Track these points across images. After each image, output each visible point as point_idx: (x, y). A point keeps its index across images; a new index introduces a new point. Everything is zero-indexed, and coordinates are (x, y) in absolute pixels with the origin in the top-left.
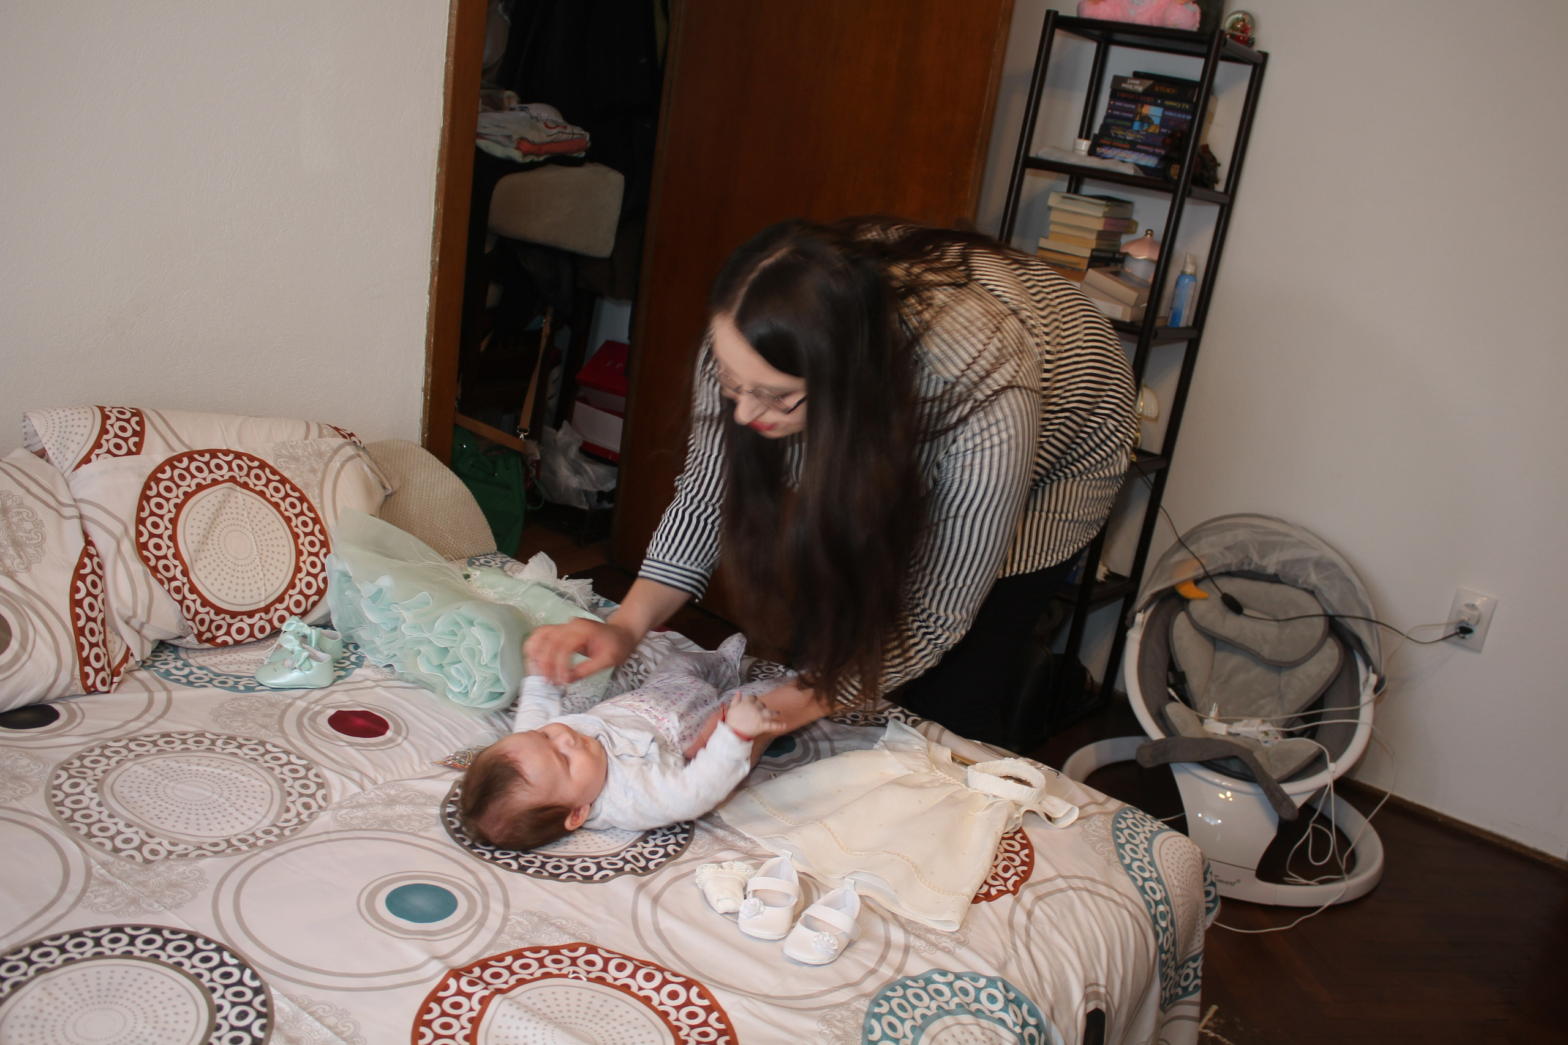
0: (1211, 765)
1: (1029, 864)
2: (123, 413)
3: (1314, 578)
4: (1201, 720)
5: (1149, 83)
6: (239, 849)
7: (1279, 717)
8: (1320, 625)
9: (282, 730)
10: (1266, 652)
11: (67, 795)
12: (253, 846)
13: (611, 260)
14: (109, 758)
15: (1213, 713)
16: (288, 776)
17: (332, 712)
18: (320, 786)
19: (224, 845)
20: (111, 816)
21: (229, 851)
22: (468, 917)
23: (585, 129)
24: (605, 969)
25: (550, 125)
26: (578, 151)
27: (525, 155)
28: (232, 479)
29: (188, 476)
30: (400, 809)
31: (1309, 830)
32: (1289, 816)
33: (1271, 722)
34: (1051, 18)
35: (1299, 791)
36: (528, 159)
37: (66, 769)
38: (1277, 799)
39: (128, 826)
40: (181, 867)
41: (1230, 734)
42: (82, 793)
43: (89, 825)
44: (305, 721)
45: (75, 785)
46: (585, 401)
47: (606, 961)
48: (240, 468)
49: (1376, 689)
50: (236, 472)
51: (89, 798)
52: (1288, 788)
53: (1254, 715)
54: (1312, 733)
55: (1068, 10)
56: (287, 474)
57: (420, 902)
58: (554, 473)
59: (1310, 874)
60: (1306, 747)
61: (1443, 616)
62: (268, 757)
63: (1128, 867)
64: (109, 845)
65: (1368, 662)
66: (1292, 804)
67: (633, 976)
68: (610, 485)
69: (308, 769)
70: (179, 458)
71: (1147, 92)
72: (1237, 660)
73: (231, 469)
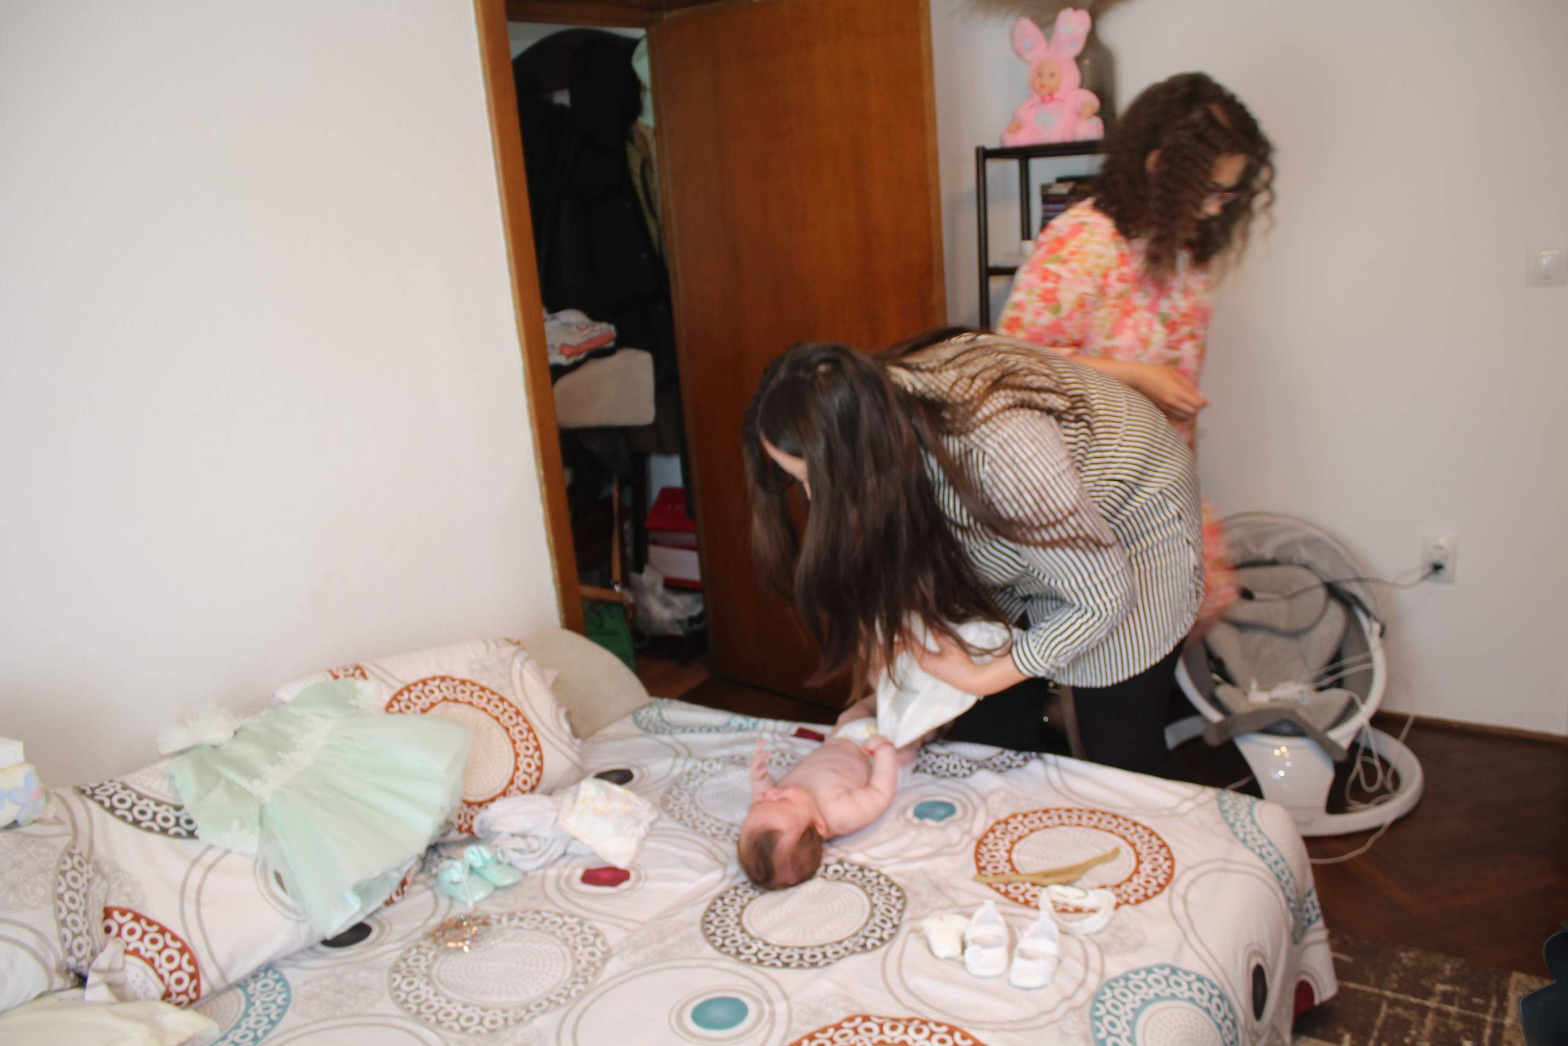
0: (1268, 731)
1: (1170, 858)
2: (346, 670)
3: (1305, 554)
4: (1245, 694)
5: (1070, 185)
6: (558, 1003)
7: (1309, 675)
8: (1321, 593)
9: (548, 898)
10: (1282, 624)
11: (408, 993)
12: (568, 997)
13: (655, 426)
14: (426, 955)
15: (1254, 685)
16: (569, 934)
17: (579, 873)
18: (596, 935)
19: (546, 1004)
20: (449, 1002)
21: (552, 1006)
22: (761, 1014)
23: (610, 322)
24: (882, 1032)
25: (583, 327)
26: (609, 341)
27: (568, 357)
28: (445, 699)
29: (412, 706)
30: (670, 941)
31: (1358, 766)
32: (1341, 757)
33: (1305, 682)
34: (981, 153)
35: (1342, 736)
36: (571, 360)
37: (398, 972)
38: (1327, 747)
39: (465, 1006)
40: (523, 1032)
41: (1273, 700)
42: (418, 988)
43: (436, 1014)
44: (563, 885)
45: (410, 984)
46: (656, 543)
47: (881, 1026)
48: (448, 689)
49: (1382, 634)
50: (446, 693)
51: (426, 991)
52: (1335, 735)
53: (1286, 679)
54: (1339, 684)
55: (992, 144)
56: (484, 683)
57: (718, 1012)
58: (647, 610)
59: (1367, 799)
60: (1338, 697)
61: (1416, 561)
62: (547, 923)
63: (1244, 841)
64: (457, 1027)
65: (1368, 613)
66: (1339, 748)
67: (906, 1032)
68: (697, 609)
69: (581, 924)
70: (401, 693)
71: (1072, 192)
72: (1258, 637)
73: (441, 691)
